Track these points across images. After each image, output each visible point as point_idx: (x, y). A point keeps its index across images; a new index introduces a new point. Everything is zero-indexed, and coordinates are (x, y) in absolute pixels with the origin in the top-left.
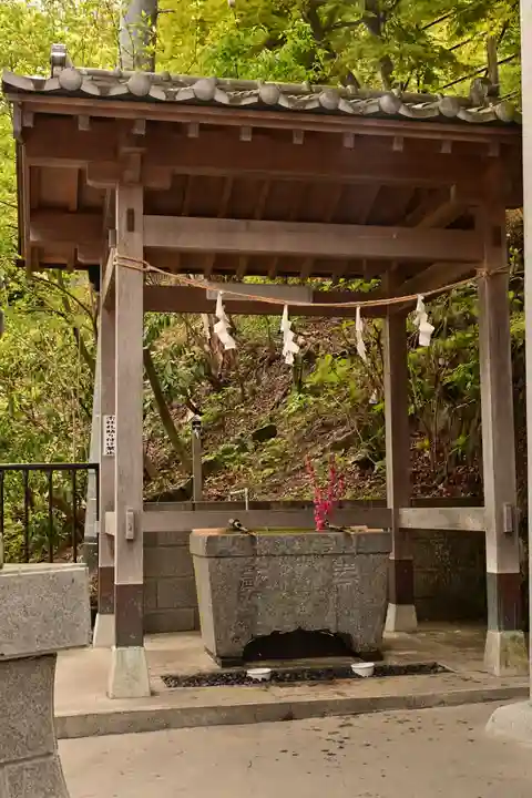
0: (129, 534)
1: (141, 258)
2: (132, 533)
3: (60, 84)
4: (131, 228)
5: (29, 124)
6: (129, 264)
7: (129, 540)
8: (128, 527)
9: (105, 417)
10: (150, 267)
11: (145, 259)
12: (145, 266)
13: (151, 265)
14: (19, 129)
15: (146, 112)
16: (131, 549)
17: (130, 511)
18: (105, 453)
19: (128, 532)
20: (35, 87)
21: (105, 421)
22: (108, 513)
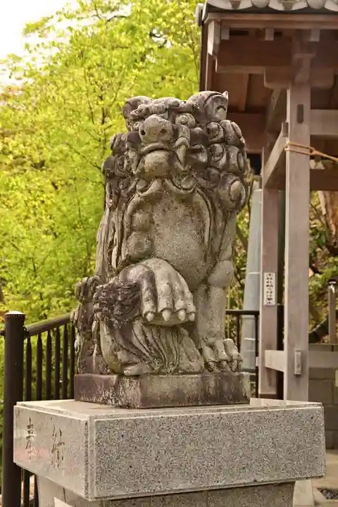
0: (297, 371)
1: (308, 145)
2: (300, 369)
3: (252, 3)
4: (300, 120)
5: (226, 37)
6: (298, 150)
7: (297, 375)
8: (296, 364)
9: (266, 274)
10: (315, 152)
11: (312, 145)
12: (311, 151)
13: (317, 150)
14: (218, 42)
15: (321, 23)
16: (298, 383)
17: (298, 351)
18: (265, 303)
19: (296, 370)
20: (233, 6)
21: (265, 277)
22: (267, 351)
